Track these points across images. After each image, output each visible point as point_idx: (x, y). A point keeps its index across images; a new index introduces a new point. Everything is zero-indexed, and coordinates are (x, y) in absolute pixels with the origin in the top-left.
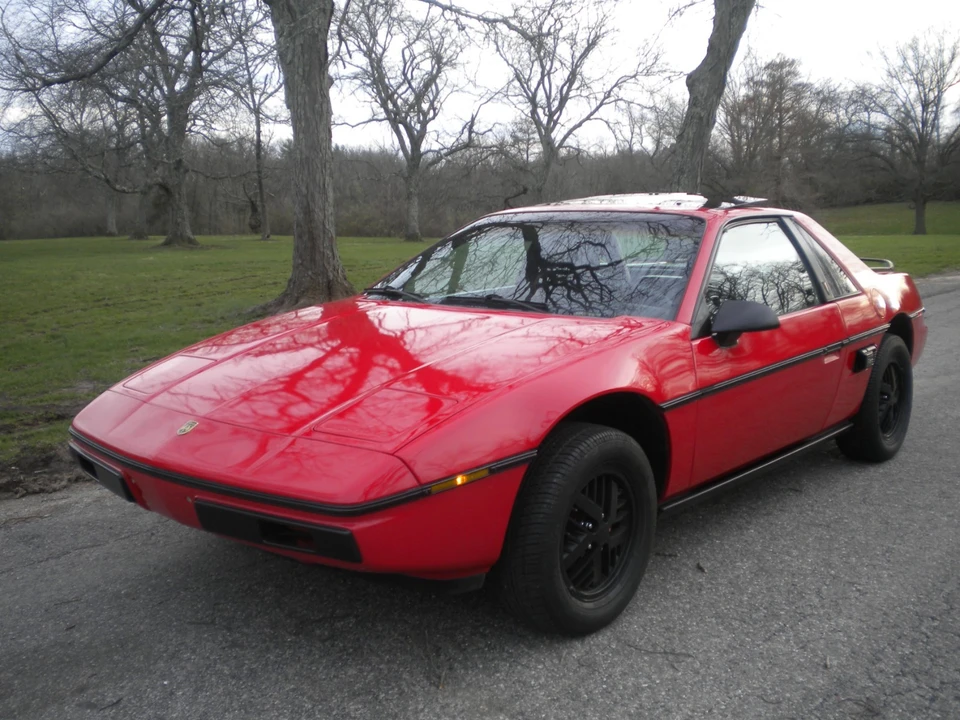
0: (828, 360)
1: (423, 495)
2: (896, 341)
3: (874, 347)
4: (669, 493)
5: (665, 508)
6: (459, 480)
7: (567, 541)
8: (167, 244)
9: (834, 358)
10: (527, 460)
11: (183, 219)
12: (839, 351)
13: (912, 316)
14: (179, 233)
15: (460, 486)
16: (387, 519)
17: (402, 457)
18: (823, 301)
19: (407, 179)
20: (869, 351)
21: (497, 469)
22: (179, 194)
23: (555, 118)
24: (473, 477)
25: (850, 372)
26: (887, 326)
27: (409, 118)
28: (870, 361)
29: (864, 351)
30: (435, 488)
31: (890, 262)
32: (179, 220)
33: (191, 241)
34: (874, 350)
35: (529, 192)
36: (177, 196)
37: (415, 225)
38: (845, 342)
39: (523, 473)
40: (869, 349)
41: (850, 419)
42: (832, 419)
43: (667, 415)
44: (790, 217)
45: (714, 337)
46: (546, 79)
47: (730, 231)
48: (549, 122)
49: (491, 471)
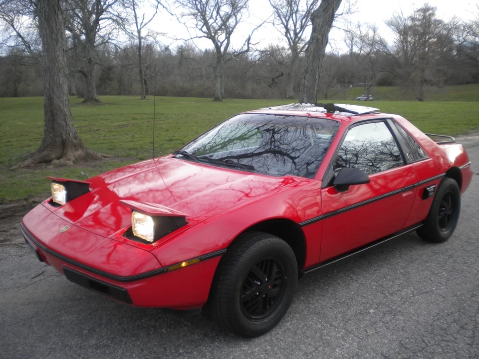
0: (404, 195)
1: (163, 272)
2: (452, 181)
3: (435, 186)
4: (307, 265)
5: (305, 273)
6: (184, 264)
7: (244, 289)
8: (84, 102)
9: (410, 193)
10: (221, 254)
11: (93, 89)
12: (412, 189)
13: (460, 168)
14: (90, 96)
15: (184, 267)
16: (143, 284)
17: (154, 254)
18: (405, 164)
19: (214, 68)
20: (431, 189)
21: (204, 258)
22: (91, 76)
23: (299, 35)
24: (190, 263)
25: (420, 199)
26: (444, 174)
27: (217, 36)
28: (431, 194)
29: (428, 189)
30: (171, 268)
31: (453, 138)
32: (91, 89)
33: (97, 101)
34: (434, 188)
35: (284, 75)
36: (90, 77)
37: (218, 93)
38: (416, 185)
39: (219, 260)
40: (431, 187)
41: (423, 222)
42: (409, 224)
43: (303, 228)
44: (392, 119)
45: (335, 187)
46: (294, 15)
47: (353, 129)
48: (295, 38)
49: (201, 260)
